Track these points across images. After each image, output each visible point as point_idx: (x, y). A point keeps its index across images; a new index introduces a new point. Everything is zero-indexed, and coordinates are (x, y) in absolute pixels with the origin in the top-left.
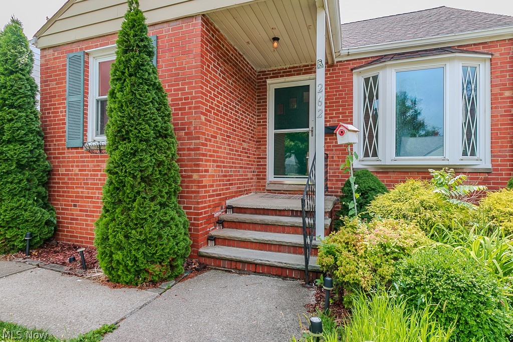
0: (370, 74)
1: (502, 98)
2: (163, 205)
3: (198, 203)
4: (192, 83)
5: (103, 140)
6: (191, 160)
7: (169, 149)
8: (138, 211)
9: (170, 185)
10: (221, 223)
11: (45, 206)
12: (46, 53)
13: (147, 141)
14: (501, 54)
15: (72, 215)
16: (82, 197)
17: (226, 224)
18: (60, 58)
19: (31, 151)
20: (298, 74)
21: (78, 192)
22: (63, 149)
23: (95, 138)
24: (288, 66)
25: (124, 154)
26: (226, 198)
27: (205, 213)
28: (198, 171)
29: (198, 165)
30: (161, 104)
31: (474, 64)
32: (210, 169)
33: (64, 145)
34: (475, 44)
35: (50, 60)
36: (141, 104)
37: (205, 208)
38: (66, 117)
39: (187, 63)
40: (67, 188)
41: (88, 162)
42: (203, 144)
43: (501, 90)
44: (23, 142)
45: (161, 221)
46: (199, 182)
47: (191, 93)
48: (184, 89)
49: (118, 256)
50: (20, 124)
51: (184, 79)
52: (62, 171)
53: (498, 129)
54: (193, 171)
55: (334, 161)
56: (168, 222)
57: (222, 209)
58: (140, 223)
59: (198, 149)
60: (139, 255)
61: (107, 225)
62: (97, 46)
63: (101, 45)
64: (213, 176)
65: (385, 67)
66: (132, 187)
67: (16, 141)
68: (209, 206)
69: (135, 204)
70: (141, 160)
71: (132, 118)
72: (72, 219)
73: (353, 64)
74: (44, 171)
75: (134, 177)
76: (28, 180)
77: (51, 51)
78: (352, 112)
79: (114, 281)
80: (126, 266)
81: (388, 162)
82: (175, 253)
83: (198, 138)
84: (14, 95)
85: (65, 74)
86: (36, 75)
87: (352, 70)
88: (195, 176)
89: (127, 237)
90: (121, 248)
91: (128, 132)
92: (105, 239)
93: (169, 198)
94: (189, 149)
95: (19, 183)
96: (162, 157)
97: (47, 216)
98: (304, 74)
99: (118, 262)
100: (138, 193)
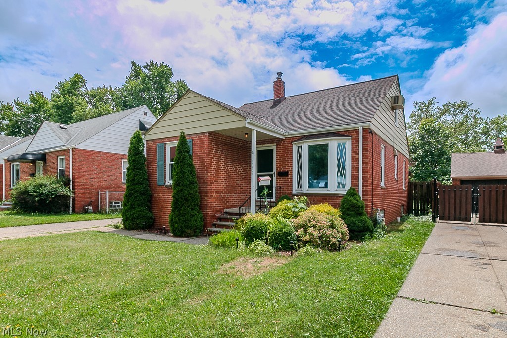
0: (299, 145)
1: (355, 159)
2: (192, 209)
3: (207, 209)
4: (205, 160)
5: (171, 182)
6: (205, 192)
7: (194, 188)
8: (183, 211)
9: (195, 202)
10: (220, 219)
11: (150, 211)
12: (148, 142)
13: (186, 186)
14: (355, 137)
15: (160, 215)
16: (164, 207)
17: (222, 220)
18: (154, 145)
19: (144, 187)
20: (268, 143)
21: (162, 205)
22: (156, 186)
23: (169, 182)
24: (263, 139)
25: (178, 191)
26: (224, 209)
27: (211, 214)
28: (207, 196)
29: (207, 194)
30: (192, 171)
31: (344, 141)
32: (214, 195)
33: (156, 184)
34: (345, 131)
35: (150, 145)
36: (184, 172)
37: (210, 212)
38: (157, 172)
39: (203, 151)
40: (158, 203)
41: (166, 192)
42: (209, 185)
43: (355, 154)
44: (142, 184)
45: (191, 215)
46: (207, 201)
47: (204, 164)
48: (202, 162)
49: (176, 226)
50: (140, 176)
51: (202, 158)
52: (156, 196)
53: (354, 175)
54: (205, 196)
55: (284, 190)
56: (194, 215)
57: (221, 213)
58: (184, 215)
59: (207, 187)
60: (183, 225)
61: (173, 215)
62: (169, 141)
63: (171, 141)
64: (216, 198)
65: (304, 142)
66: (181, 202)
67: (139, 183)
68: (213, 211)
69: (182, 208)
70: (184, 193)
71: (181, 178)
72: (160, 217)
73: (293, 139)
74: (149, 196)
75: (182, 199)
76: (144, 200)
77: (150, 142)
78: (292, 165)
79: (175, 235)
80: (179, 229)
81: (305, 191)
82: (195, 226)
83: (207, 183)
84: (138, 164)
85: (156, 152)
86: (145, 153)
87: (292, 142)
88: (206, 198)
89: (179, 219)
90: (177, 223)
91: (179, 183)
92: (172, 220)
93: (194, 207)
94: (204, 187)
95: (140, 201)
96: (192, 191)
97: (151, 215)
98: (271, 143)
99: (176, 228)
100: (183, 204)
